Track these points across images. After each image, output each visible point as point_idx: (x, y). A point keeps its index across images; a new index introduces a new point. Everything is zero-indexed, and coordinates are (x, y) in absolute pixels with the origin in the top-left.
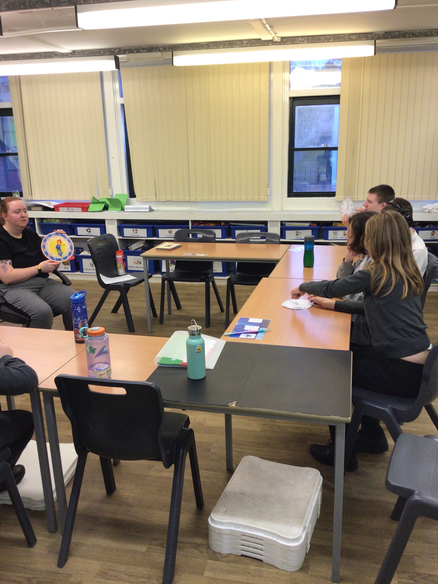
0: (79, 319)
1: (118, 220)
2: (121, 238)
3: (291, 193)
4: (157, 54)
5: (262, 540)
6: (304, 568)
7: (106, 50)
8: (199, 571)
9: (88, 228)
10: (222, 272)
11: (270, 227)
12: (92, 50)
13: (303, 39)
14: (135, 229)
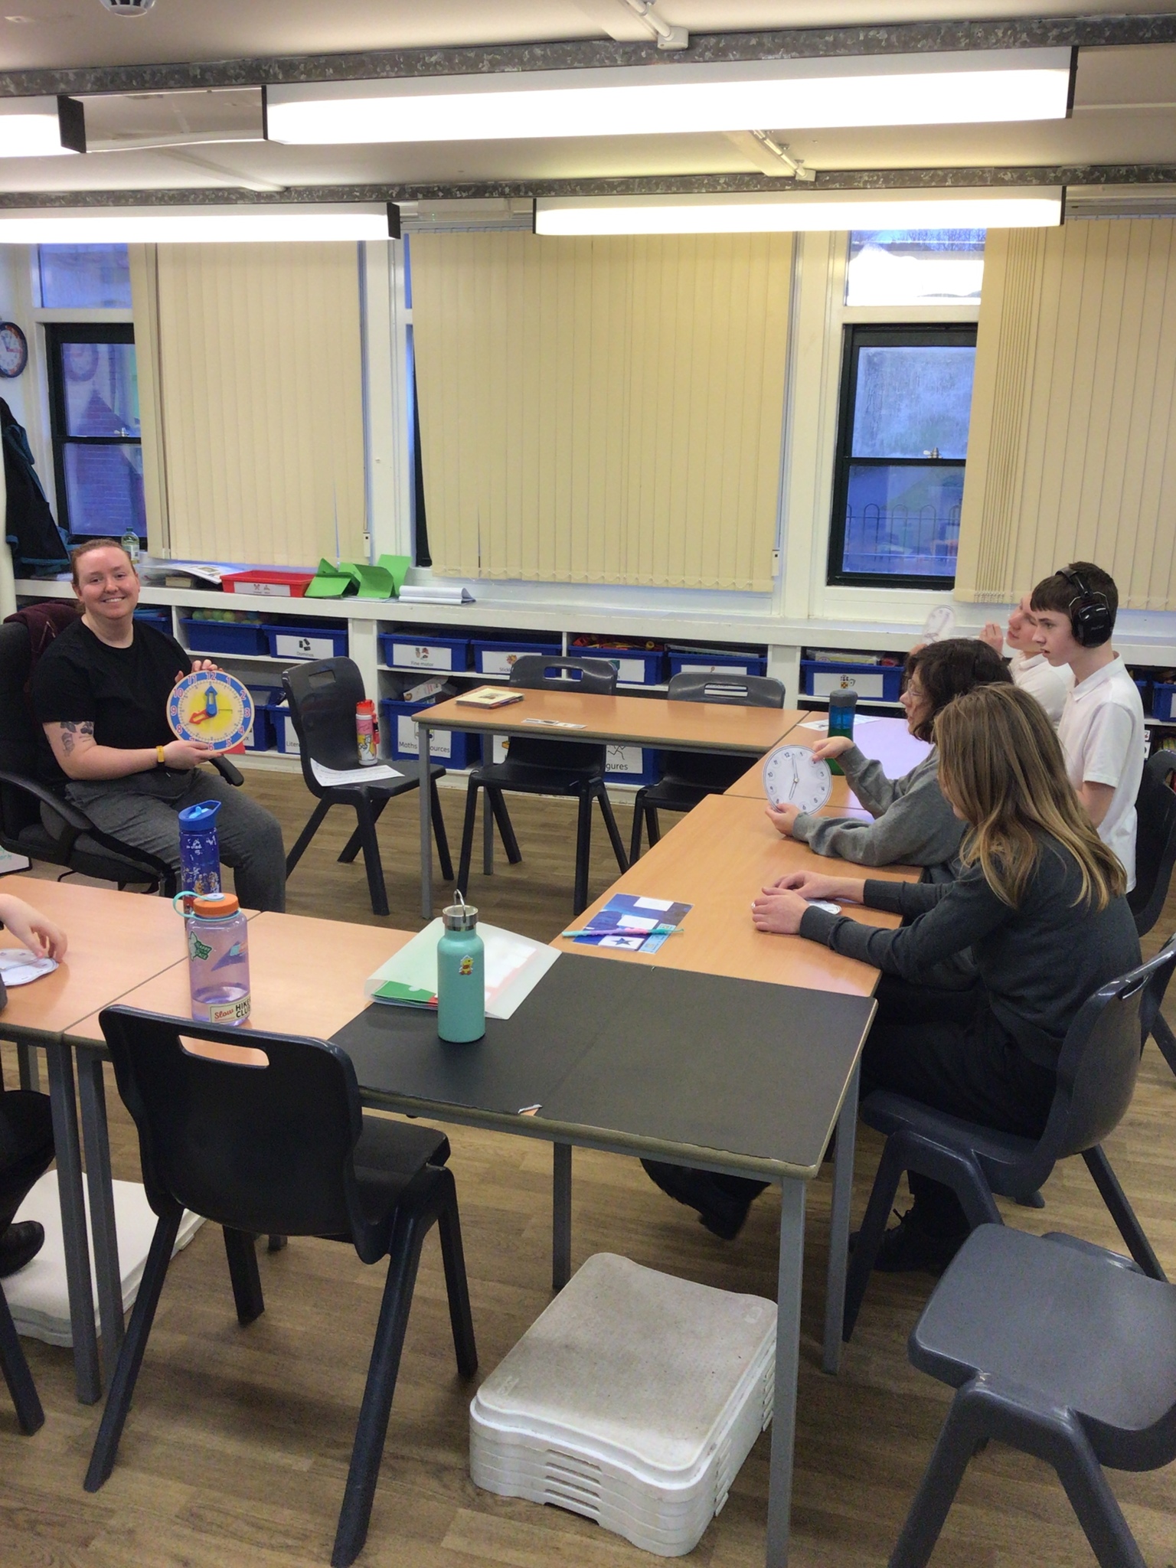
0: (196, 871)
1: (382, 623)
2: (385, 667)
3: (837, 575)
4: (497, 204)
5: (597, 1468)
6: (699, 1551)
7: (367, 188)
8: (432, 1533)
9: (304, 638)
10: (641, 772)
11: (773, 661)
12: (332, 188)
13: (875, 178)
14: (421, 648)
